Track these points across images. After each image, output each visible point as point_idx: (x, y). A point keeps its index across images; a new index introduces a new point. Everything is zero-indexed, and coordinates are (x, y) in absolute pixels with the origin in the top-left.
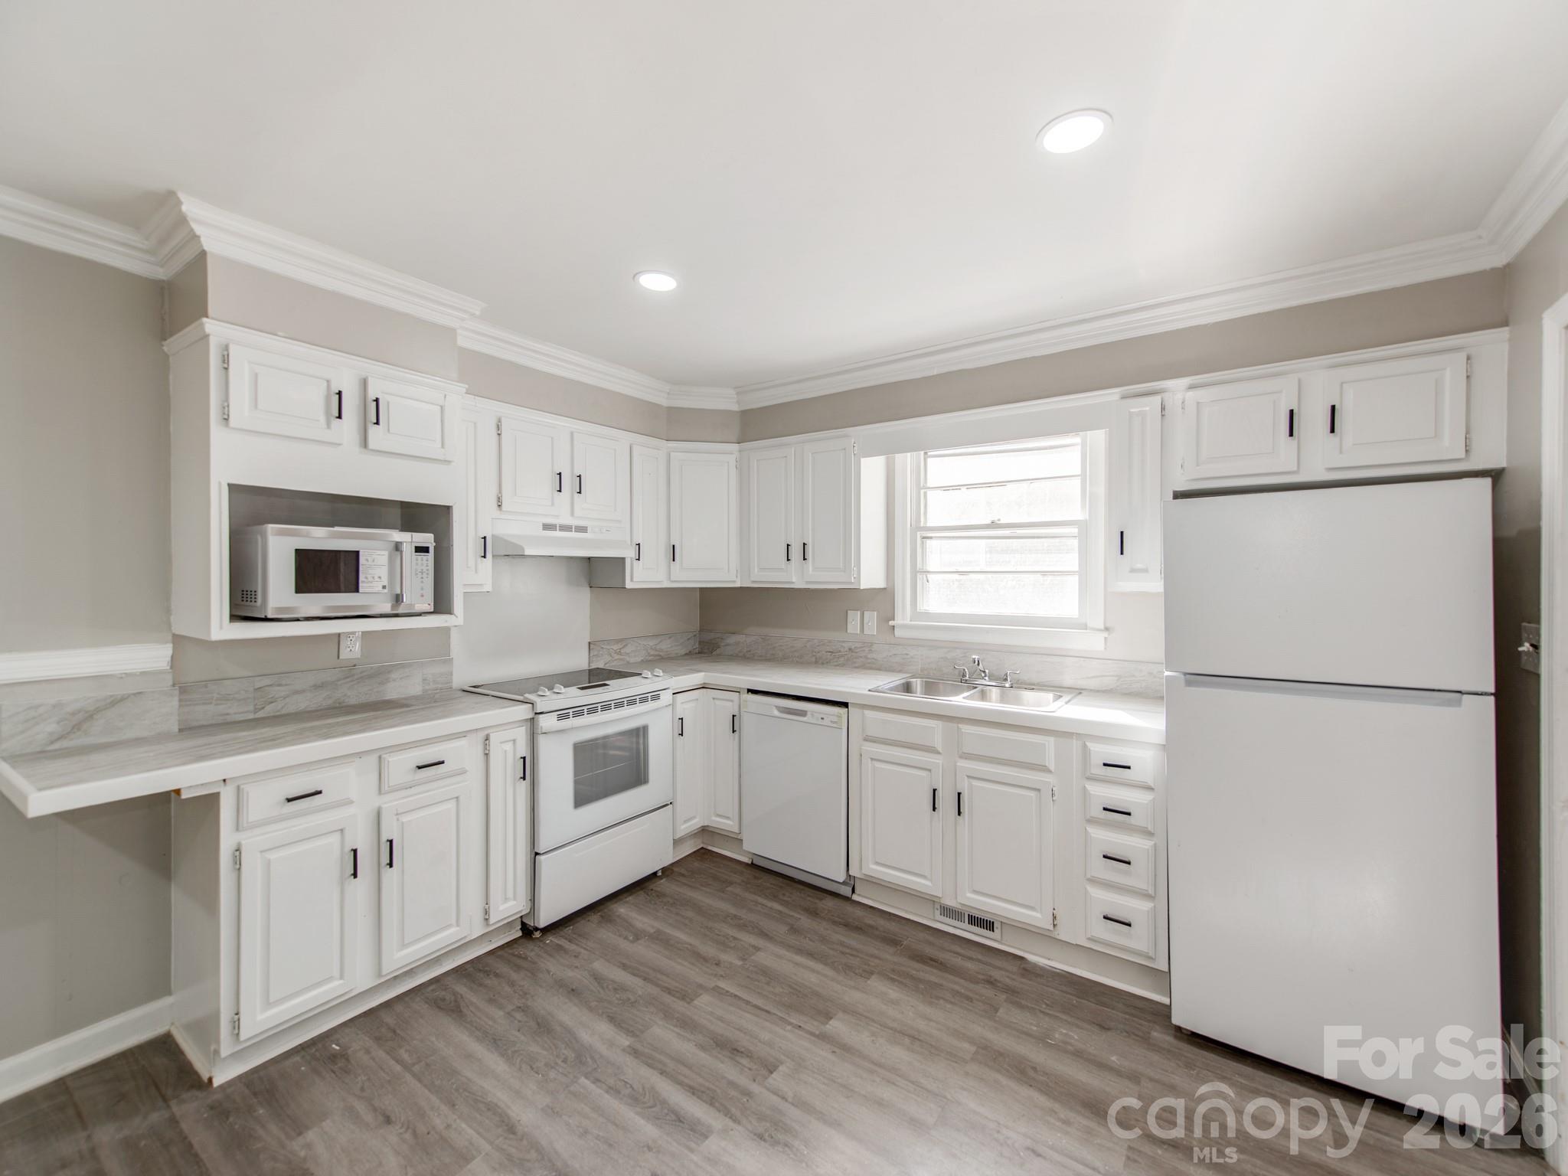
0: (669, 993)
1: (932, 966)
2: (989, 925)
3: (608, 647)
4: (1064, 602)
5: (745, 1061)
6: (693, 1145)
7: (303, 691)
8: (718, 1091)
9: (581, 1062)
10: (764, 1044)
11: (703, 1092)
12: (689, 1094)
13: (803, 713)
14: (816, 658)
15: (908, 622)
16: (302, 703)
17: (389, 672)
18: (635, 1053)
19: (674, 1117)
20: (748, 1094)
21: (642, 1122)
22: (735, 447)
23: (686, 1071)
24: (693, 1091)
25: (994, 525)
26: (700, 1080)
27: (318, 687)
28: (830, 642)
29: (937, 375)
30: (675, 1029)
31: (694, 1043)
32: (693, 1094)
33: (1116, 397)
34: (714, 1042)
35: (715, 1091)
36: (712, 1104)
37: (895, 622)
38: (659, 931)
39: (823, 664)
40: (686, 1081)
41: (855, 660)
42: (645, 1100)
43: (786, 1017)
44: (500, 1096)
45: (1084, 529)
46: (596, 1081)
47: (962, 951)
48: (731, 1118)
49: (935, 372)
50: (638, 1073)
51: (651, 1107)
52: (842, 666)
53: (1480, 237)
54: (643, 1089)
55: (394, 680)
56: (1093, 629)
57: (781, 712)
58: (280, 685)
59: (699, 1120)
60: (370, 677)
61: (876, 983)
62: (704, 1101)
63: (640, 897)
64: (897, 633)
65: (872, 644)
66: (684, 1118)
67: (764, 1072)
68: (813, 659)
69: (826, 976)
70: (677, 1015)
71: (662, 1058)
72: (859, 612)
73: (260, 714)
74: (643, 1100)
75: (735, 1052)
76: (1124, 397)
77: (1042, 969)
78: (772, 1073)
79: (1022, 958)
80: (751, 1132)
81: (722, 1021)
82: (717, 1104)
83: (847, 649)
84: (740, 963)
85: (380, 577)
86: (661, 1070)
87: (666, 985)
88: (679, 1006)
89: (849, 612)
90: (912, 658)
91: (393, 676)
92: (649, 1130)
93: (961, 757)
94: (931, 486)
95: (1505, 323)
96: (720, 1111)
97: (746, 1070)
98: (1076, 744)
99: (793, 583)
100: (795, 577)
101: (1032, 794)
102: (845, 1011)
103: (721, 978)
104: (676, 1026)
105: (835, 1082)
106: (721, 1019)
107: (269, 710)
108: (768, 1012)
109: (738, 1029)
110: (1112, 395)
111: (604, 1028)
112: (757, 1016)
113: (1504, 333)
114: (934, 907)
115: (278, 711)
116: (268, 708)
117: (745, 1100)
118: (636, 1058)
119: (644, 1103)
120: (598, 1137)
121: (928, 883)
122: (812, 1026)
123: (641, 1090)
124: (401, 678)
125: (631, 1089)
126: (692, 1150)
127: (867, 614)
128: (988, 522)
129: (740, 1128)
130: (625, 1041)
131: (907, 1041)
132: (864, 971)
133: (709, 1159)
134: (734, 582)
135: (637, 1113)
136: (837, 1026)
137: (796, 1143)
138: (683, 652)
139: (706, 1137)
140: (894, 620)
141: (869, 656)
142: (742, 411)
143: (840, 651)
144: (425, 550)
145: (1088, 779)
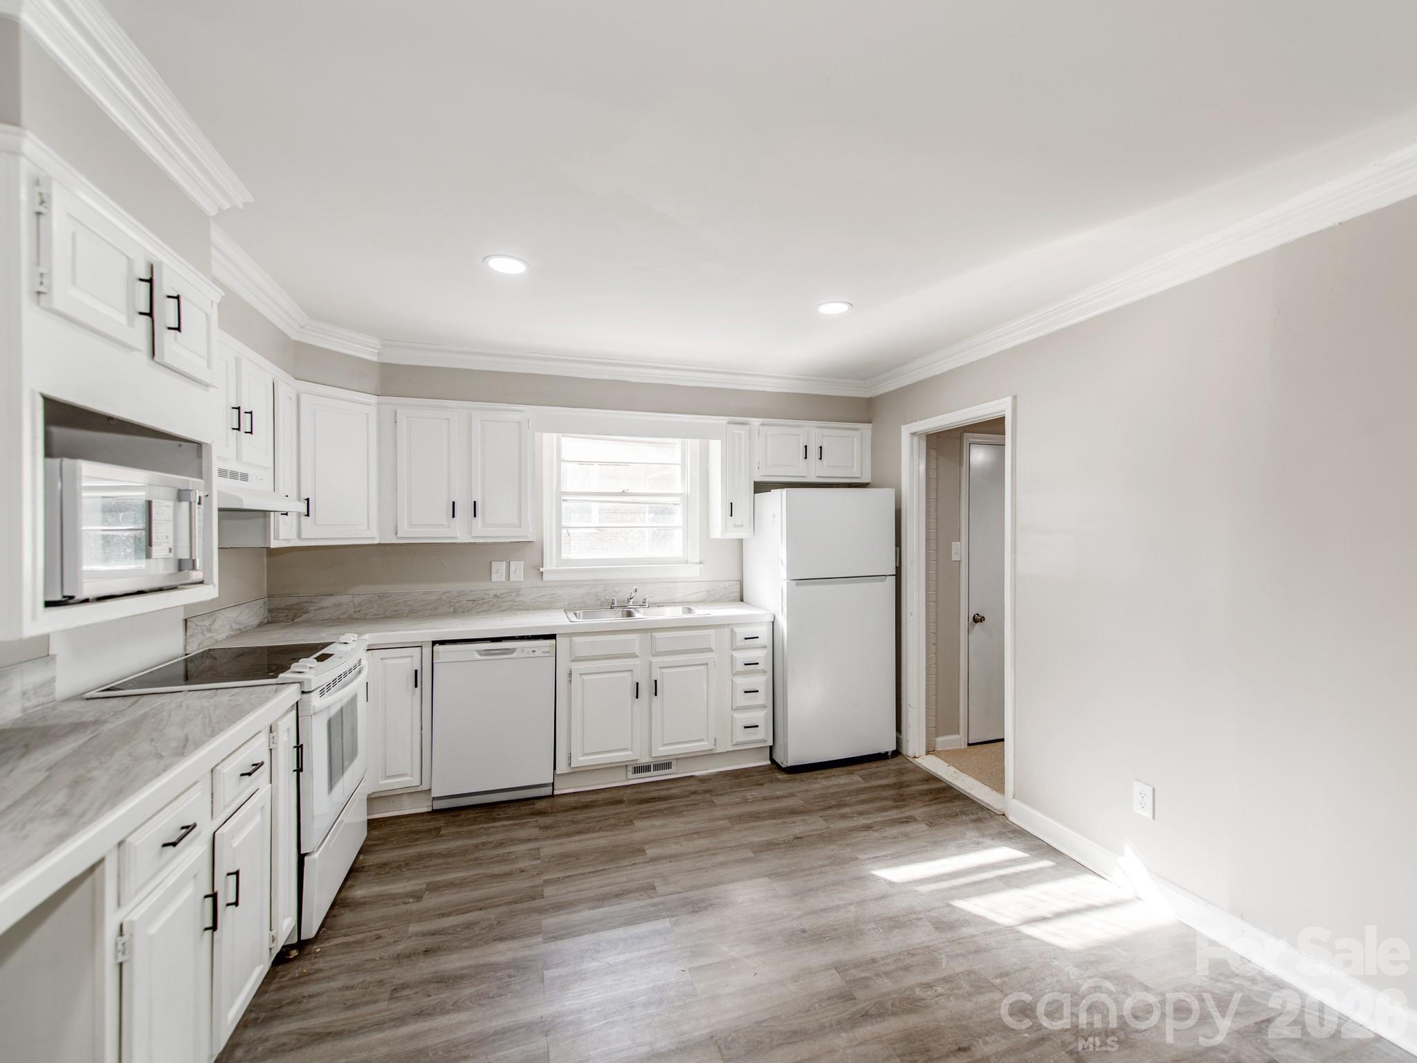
0: (516, 903)
1: (653, 802)
2: (667, 765)
3: (202, 624)
4: (675, 547)
5: (631, 895)
10: (628, 882)
13: (512, 651)
14: (455, 609)
15: (554, 568)
20: (658, 904)
22: (373, 399)
25: (624, 493)
28: (471, 591)
29: (605, 380)
31: (586, 910)
33: (725, 422)
34: (598, 901)
37: (544, 568)
38: (428, 884)
39: (463, 612)
41: (501, 605)
43: (618, 865)
45: (686, 499)
47: (660, 788)
49: (605, 377)
52: (486, 611)
53: (865, 384)
56: (692, 563)
57: (481, 655)
61: (638, 824)
64: (546, 577)
65: (519, 590)
67: (650, 891)
68: (452, 609)
69: (608, 836)
70: (546, 907)
72: (504, 563)
75: (618, 896)
76: (729, 423)
77: (707, 776)
78: (654, 889)
79: (693, 776)
80: (688, 914)
81: (584, 890)
83: (491, 596)
84: (539, 861)
85: (167, 537)
87: (505, 901)
88: (536, 903)
89: (493, 563)
90: (560, 596)
93: (653, 656)
94: (566, 459)
95: (870, 423)
97: (638, 897)
98: (727, 631)
99: (456, 538)
100: (459, 532)
101: (703, 668)
102: (647, 843)
103: (538, 875)
105: (691, 871)
106: (580, 891)
108: (603, 870)
109: (601, 887)
110: (723, 420)
111: (504, 946)
113: (869, 426)
114: (627, 770)
121: (630, 753)
122: (639, 859)
127: (513, 564)
128: (621, 491)
131: (696, 836)
132: (624, 822)
134: (373, 538)
136: (651, 852)
137: (714, 901)
138: (256, 622)
140: (543, 567)
141: (516, 600)
142: (381, 363)
143: (484, 599)
145: (733, 650)
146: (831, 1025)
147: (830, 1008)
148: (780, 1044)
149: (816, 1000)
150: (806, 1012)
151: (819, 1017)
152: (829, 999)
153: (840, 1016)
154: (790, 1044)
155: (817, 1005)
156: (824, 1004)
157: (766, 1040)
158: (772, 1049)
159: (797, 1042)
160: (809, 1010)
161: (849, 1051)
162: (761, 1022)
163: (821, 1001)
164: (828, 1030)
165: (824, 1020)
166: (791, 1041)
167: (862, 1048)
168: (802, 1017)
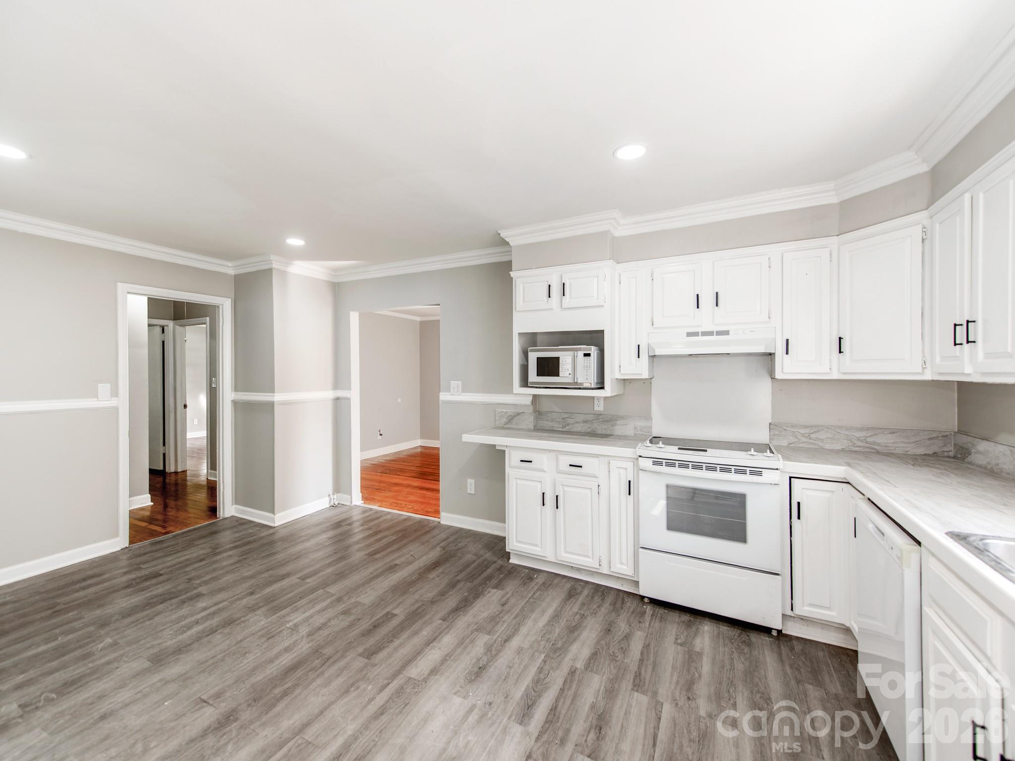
3: (792, 430)
5: (592, 736)
6: (513, 718)
7: (579, 423)
8: (559, 724)
9: (556, 651)
10: (616, 748)
11: (555, 715)
12: (550, 707)
16: (579, 428)
17: (616, 420)
18: (572, 672)
19: (530, 704)
20: (563, 742)
21: (523, 689)
23: (568, 702)
24: (554, 709)
26: (564, 712)
27: (585, 422)
30: (602, 688)
31: (595, 701)
32: (551, 710)
34: (602, 713)
35: (558, 722)
36: (546, 722)
38: (700, 654)
40: (560, 703)
42: (538, 686)
44: (524, 630)
46: (545, 661)
48: (539, 735)
50: (557, 679)
51: (534, 690)
54: (547, 683)
55: (619, 425)
58: (571, 418)
59: (532, 717)
60: (607, 421)
62: (547, 717)
63: (734, 632)
66: (531, 709)
67: (587, 752)
70: (616, 686)
71: (574, 686)
73: (564, 430)
74: (539, 686)
75: (598, 728)
78: (589, 756)
80: (531, 750)
81: (625, 714)
82: (547, 725)
85: (568, 369)
86: (564, 688)
87: (643, 672)
88: (627, 685)
91: (619, 422)
92: (518, 693)
96: (542, 727)
97: (584, 738)
103: (674, 705)
104: (605, 687)
106: (627, 713)
107: (567, 428)
108: (654, 745)
109: (622, 726)
111: (586, 653)
112: (645, 738)
115: (570, 429)
116: (567, 427)
117: (557, 742)
118: (569, 674)
119: (536, 687)
120: (508, 673)
123: (545, 682)
124: (623, 425)
125: (544, 678)
126: (509, 718)
129: (533, 742)
130: (580, 665)
133: (505, 729)
135: (528, 685)
139: (521, 724)
144: (588, 355)
146: (361, 733)
147: (367, 744)
148: (388, 702)
149: (379, 743)
150: (382, 730)
151: (372, 732)
152: (370, 750)
153: (357, 743)
154: (381, 707)
155: (377, 740)
156: (372, 744)
157: (396, 700)
158: (390, 698)
159: (378, 710)
160: (380, 732)
161: (343, 726)
162: (406, 706)
163: (375, 745)
164: (362, 729)
165: (367, 733)
166: (382, 708)
167: (335, 733)
168: (383, 725)
